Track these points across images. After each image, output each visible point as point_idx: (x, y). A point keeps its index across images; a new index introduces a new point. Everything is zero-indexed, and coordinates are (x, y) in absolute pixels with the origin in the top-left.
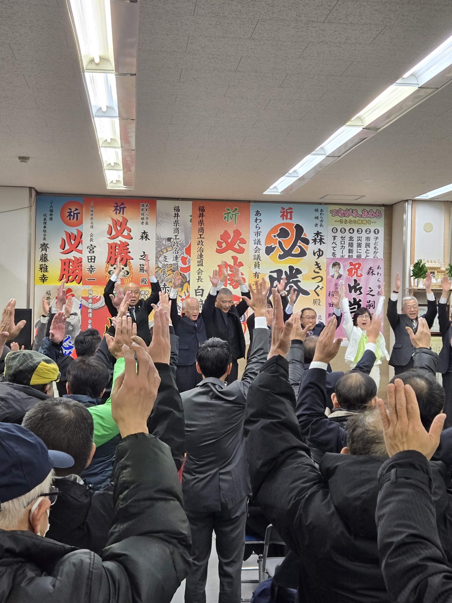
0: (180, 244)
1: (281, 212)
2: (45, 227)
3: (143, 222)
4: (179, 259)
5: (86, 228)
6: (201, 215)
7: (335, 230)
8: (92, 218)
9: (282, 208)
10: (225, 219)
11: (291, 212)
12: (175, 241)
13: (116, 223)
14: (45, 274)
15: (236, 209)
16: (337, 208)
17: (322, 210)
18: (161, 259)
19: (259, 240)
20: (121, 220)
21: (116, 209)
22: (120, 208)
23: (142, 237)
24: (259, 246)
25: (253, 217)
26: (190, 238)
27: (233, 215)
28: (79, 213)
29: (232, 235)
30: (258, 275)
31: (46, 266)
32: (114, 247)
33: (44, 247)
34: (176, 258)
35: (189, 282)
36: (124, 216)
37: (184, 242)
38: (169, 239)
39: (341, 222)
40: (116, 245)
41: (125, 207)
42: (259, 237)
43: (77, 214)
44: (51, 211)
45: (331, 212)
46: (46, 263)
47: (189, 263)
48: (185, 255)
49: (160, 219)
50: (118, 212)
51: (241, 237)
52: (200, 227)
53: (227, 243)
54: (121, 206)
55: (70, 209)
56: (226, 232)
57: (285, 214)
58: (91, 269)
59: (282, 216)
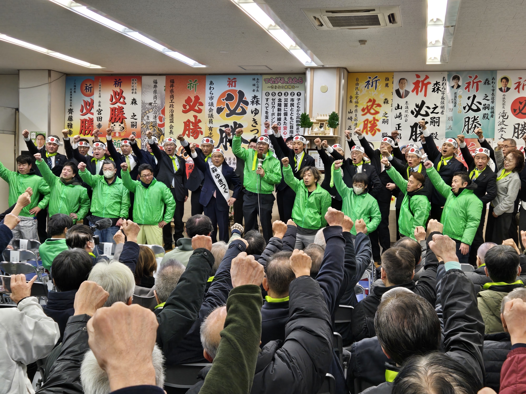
0: (157, 107)
1: (228, 82)
2: (71, 97)
3: (133, 92)
4: (157, 118)
5: (96, 97)
6: (172, 86)
7: (267, 94)
8: (100, 91)
9: (229, 78)
10: (188, 88)
11: (235, 82)
12: (154, 105)
13: (115, 93)
14: (71, 129)
15: (196, 81)
16: (269, 77)
17: (258, 79)
18: (145, 118)
19: (212, 103)
20: (119, 91)
21: (116, 84)
22: (118, 83)
23: (132, 103)
24: (212, 107)
25: (208, 86)
26: (164, 102)
27: (194, 85)
28: (92, 87)
29: (193, 99)
30: (212, 129)
31: (72, 124)
32: (114, 110)
33: (71, 111)
34: (155, 117)
35: (164, 134)
36: (121, 88)
37: (160, 105)
38: (150, 104)
39: (272, 87)
40: (115, 108)
41: (122, 82)
42: (212, 101)
43: (91, 88)
44: (75, 86)
45: (265, 80)
46: (71, 122)
47: (164, 120)
48: (161, 115)
49: (144, 89)
50: (117, 85)
51: (199, 101)
52: (171, 94)
53: (190, 105)
54: (119, 81)
55: (87, 85)
56: (189, 98)
57: (231, 83)
58: (99, 126)
59: (229, 85)
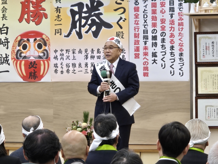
30: (60, 10)
